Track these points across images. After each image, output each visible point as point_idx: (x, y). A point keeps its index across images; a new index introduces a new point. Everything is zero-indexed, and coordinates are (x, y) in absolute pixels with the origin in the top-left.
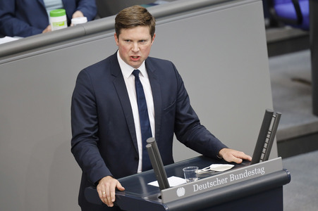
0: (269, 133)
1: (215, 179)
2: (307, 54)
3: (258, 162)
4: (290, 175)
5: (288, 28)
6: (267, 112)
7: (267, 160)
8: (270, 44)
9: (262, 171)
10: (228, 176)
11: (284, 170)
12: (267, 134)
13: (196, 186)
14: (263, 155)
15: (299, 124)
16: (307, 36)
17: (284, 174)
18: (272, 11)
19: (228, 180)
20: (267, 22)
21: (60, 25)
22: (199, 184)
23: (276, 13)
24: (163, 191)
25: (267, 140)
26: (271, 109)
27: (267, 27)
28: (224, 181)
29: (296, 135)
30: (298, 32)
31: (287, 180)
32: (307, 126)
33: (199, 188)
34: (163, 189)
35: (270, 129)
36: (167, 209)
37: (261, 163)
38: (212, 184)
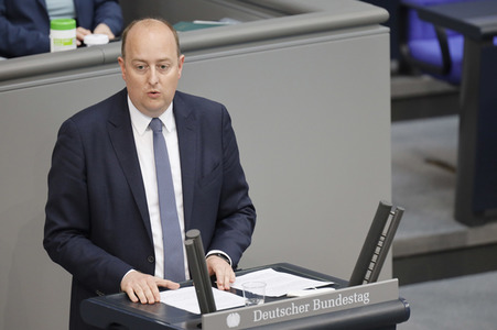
0: (382, 238)
1: (289, 304)
2: (453, 122)
3: (361, 284)
4: (409, 308)
5: (427, 79)
6: (381, 205)
7: (375, 281)
8: (395, 101)
9: (365, 299)
10: (310, 301)
11: (401, 300)
12: (378, 239)
13: (258, 313)
14: (369, 273)
15: (430, 232)
16: (456, 94)
17: (400, 306)
18: (404, 49)
19: (311, 308)
20: (395, 65)
21: (66, 44)
22: (263, 309)
23: (411, 53)
24: (205, 316)
25: (378, 249)
26: (388, 202)
27: (394, 74)
28: (303, 309)
29: (424, 249)
30: (441, 86)
31: (404, 316)
32: (443, 237)
33: (263, 316)
34: (207, 313)
35: (385, 232)
37: (365, 285)
38: (284, 313)
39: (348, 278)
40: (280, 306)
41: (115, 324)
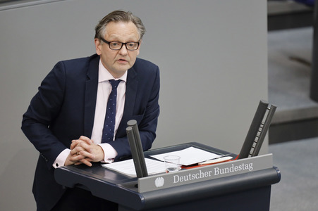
0: (262, 126)
1: (198, 171)
3: (247, 157)
4: (280, 174)
6: (261, 103)
7: (257, 155)
9: (250, 167)
10: (212, 169)
11: (274, 168)
12: (259, 127)
14: (252, 149)
17: (274, 173)
19: (213, 174)
22: (180, 174)
24: (140, 179)
25: (259, 134)
26: (266, 101)
28: (207, 175)
31: (276, 179)
33: (180, 179)
34: (141, 177)
35: (263, 121)
36: (142, 199)
37: (250, 158)
38: (194, 177)
39: (238, 153)
40: (192, 173)
41: (78, 184)
